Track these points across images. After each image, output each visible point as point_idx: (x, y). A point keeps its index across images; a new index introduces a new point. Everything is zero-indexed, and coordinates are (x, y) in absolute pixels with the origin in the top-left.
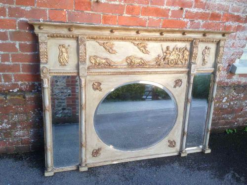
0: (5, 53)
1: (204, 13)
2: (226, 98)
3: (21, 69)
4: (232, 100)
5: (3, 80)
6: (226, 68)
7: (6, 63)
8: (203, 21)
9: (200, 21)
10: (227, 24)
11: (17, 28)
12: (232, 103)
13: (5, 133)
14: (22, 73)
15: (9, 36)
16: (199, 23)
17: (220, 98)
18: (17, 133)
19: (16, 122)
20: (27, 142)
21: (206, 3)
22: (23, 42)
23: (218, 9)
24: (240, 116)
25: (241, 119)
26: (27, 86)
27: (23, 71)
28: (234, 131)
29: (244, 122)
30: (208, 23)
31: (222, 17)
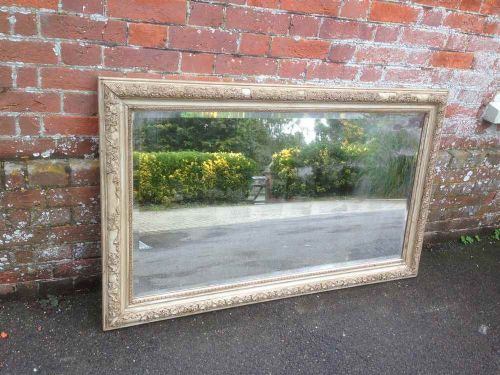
0: (28, 65)
2: (470, 173)
3: (62, 104)
4: (480, 177)
5: (18, 130)
6: (476, 111)
7: (29, 90)
8: (447, 11)
9: (443, 9)
10: (491, 19)
11: (60, 6)
12: (480, 183)
13: (18, 253)
14: (64, 114)
15: (39, 26)
16: (439, 15)
17: (459, 174)
18: (45, 252)
19: (44, 227)
20: (67, 272)
22: (71, 42)
24: (490, 210)
25: (490, 215)
26: (73, 145)
27: (65, 110)
28: (475, 239)
29: (495, 220)
30: (457, 15)
31: (482, 5)
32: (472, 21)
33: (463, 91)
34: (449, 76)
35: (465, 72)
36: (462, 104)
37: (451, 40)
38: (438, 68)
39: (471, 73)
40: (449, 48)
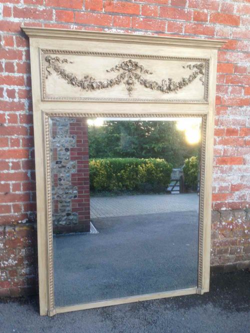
0: (17, 182)
1: (219, 129)
5: (12, 211)
7: (17, 192)
8: (218, 138)
10: (247, 138)
11: (30, 156)
13: (10, 271)
15: (21, 165)
18: (23, 271)
19: (22, 257)
21: (218, 119)
23: (234, 124)
30: (225, 139)
31: (239, 132)
32: (236, 140)
33: (242, 177)
34: (231, 169)
35: (241, 166)
36: (245, 183)
37: (225, 151)
38: (222, 166)
39: (244, 167)
40: (226, 155)
